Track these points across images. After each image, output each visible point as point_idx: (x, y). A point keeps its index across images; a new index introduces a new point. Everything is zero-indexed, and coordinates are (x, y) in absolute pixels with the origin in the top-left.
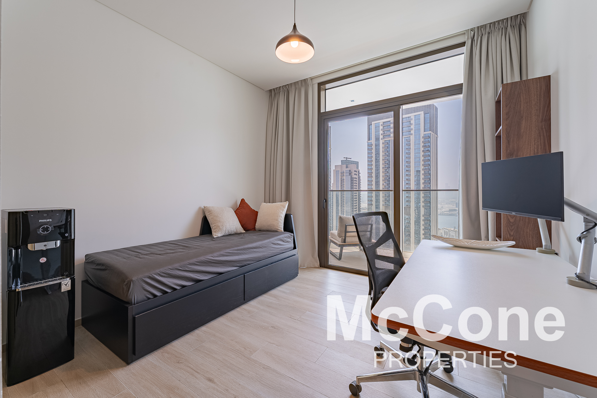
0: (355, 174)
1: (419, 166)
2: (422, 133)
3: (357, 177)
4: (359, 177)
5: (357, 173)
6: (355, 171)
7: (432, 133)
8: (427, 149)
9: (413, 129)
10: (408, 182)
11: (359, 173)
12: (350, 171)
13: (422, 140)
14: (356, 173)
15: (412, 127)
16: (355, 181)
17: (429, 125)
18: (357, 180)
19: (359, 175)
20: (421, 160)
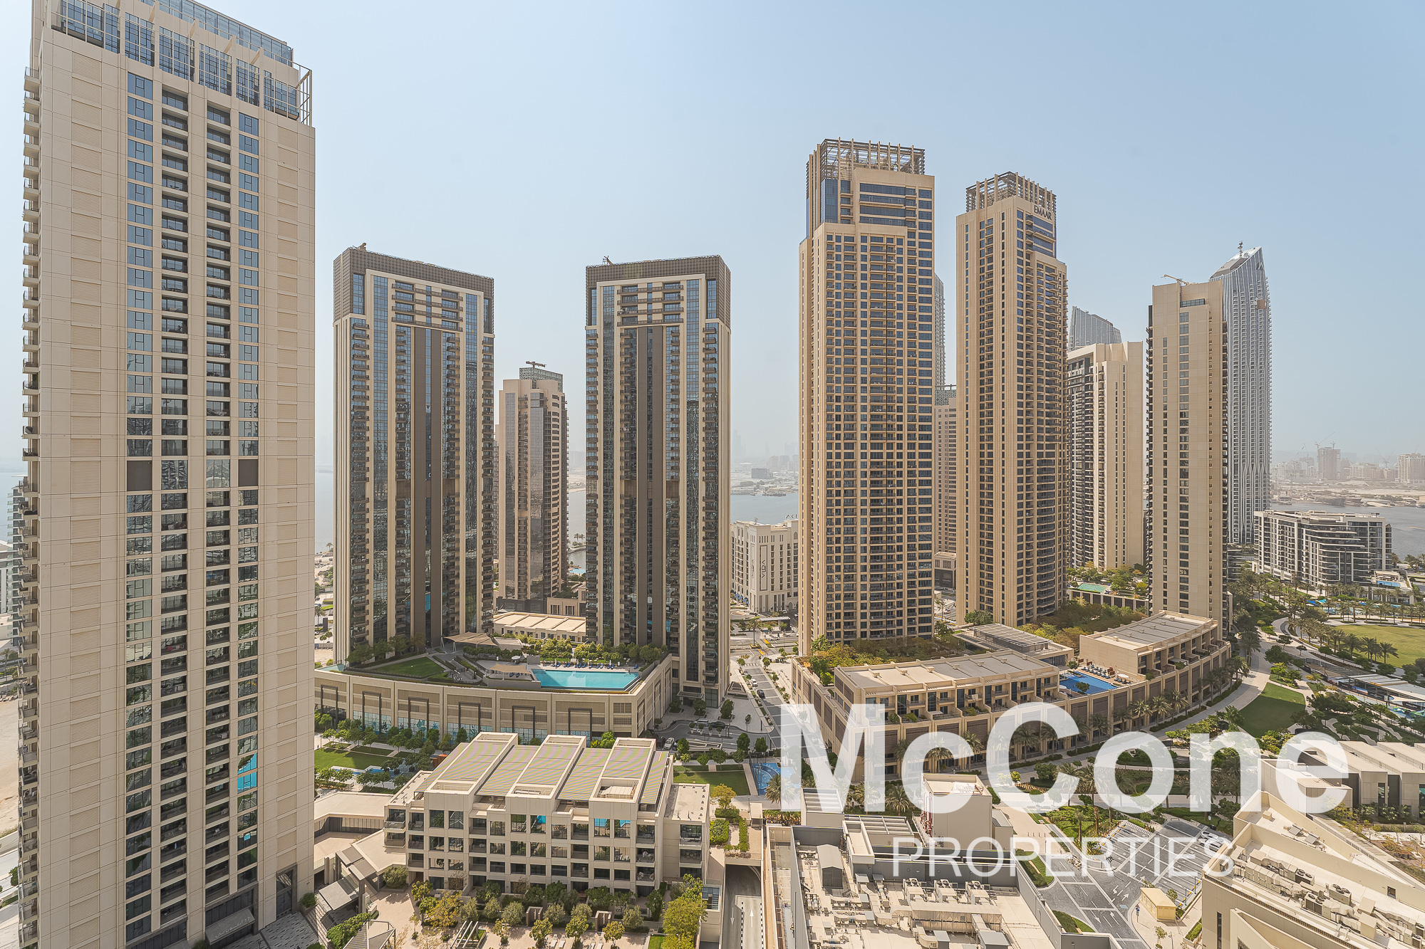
0: (554, 404)
1: (696, 393)
2: (703, 321)
3: (559, 410)
4: (564, 412)
5: (559, 402)
6: (555, 397)
7: (721, 323)
8: (711, 356)
9: (685, 309)
10: (674, 426)
11: (564, 402)
12: (542, 395)
13: (702, 335)
14: (555, 401)
15: (684, 304)
16: (554, 420)
17: (714, 304)
18: (560, 418)
19: (563, 407)
20: (700, 380)
